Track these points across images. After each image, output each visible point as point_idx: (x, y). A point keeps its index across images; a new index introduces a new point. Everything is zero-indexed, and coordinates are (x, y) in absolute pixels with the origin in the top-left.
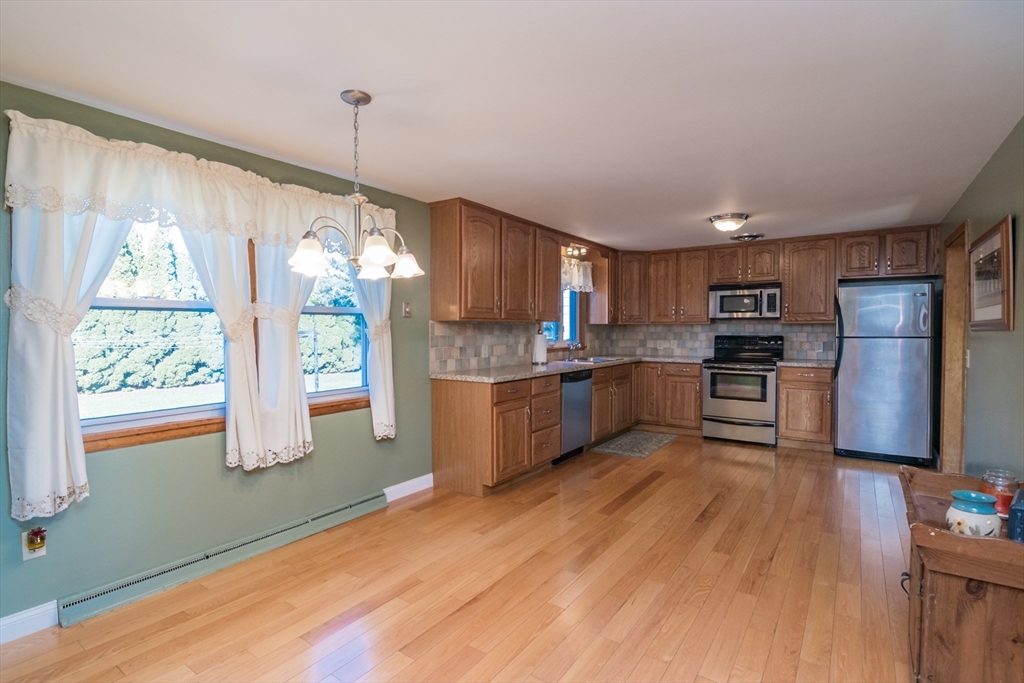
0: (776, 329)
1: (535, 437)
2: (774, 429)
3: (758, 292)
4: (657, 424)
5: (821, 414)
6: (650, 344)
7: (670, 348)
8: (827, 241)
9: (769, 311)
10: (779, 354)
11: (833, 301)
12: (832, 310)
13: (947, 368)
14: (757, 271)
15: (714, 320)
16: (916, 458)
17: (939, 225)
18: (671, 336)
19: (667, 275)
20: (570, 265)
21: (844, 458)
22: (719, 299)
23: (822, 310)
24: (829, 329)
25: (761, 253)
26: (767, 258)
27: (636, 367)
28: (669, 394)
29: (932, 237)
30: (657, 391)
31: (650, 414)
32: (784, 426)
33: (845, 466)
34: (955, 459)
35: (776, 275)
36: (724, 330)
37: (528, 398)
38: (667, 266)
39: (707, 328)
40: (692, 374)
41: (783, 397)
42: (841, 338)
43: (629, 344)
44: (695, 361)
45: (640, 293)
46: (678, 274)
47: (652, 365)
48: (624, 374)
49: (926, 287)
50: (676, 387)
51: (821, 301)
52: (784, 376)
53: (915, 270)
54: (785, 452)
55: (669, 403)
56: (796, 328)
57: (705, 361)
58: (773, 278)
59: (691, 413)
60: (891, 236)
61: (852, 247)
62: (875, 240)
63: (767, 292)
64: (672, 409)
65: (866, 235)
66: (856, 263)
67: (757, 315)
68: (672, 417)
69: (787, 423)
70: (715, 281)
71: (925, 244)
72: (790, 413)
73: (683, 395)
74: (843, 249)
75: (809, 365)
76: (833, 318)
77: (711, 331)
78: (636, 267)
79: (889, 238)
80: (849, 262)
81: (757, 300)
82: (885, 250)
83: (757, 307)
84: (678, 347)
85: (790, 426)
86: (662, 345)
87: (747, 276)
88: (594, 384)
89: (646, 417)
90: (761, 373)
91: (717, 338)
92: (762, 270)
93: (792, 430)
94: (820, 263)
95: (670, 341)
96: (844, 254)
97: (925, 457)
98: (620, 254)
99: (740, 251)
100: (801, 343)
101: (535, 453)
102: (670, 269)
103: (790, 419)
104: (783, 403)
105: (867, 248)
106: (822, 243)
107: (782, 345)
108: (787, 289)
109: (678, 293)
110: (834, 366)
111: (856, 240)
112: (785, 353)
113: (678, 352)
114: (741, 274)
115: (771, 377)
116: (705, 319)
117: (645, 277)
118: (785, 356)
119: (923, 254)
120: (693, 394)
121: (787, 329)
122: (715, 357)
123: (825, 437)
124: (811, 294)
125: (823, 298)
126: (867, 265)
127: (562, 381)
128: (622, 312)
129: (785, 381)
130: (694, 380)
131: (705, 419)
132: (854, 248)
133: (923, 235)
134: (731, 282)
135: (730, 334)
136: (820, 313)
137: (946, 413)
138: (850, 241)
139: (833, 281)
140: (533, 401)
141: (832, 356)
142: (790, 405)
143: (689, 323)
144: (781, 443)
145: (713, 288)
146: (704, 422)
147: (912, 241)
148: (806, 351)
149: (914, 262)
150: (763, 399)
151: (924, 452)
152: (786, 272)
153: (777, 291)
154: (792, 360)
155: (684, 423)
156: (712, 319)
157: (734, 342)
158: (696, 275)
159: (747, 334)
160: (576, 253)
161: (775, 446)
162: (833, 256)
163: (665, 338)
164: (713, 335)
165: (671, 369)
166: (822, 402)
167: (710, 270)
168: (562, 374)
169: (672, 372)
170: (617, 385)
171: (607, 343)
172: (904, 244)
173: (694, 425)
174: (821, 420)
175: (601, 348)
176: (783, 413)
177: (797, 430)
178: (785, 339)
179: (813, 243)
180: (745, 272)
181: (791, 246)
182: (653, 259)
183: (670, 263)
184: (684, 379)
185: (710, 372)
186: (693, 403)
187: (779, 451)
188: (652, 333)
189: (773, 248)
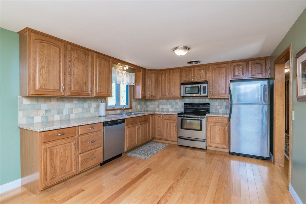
0: (206, 101)
1: (81, 157)
2: (205, 142)
3: (199, 85)
4: (161, 139)
5: (224, 137)
6: (161, 106)
7: (168, 108)
8: (225, 64)
9: (203, 93)
10: (208, 111)
11: (228, 89)
12: (228, 92)
13: (276, 118)
14: (199, 77)
15: (183, 97)
16: (263, 157)
17: (270, 57)
18: (168, 103)
19: (165, 79)
20: (123, 73)
21: (233, 156)
22: (184, 88)
23: (224, 93)
24: (227, 101)
25: (200, 70)
26: (203, 72)
27: (152, 116)
28: (165, 127)
29: (267, 61)
30: (161, 126)
31: (158, 135)
32: (209, 141)
33: (234, 159)
34: (280, 158)
35: (206, 78)
36: (188, 101)
37: (76, 137)
38: (165, 75)
39: (181, 100)
40: (174, 119)
41: (209, 129)
42: (231, 104)
43: (153, 106)
44: (175, 114)
45: (155, 87)
46: (170, 79)
47: (159, 115)
48: (145, 119)
49: (266, 82)
50: (168, 124)
51: (223, 89)
52: (209, 120)
53: (260, 76)
54: (210, 152)
55: (165, 131)
56: (214, 101)
57: (179, 114)
58: (205, 80)
59: (173, 135)
60: (251, 61)
61: (235, 66)
62: (244, 63)
63: (202, 85)
64: (166, 133)
65: (240, 62)
66: (237, 73)
67: (198, 95)
68: (166, 137)
69: (210, 140)
70: (183, 81)
71: (264, 65)
72: (212, 136)
73: (170, 128)
74: (232, 68)
75: (219, 116)
76: (228, 96)
77: (183, 101)
78: (153, 75)
79: (250, 63)
80: (234, 73)
81: (199, 88)
82: (248, 68)
83: (199, 92)
84: (171, 108)
85: (212, 141)
86: (165, 107)
87: (195, 79)
88: (127, 125)
89: (157, 136)
90: (200, 119)
91: (185, 104)
92: (201, 77)
93: (212, 143)
94: (223, 73)
95: (168, 105)
96: (232, 69)
97: (267, 157)
98: (147, 70)
99: (192, 69)
100: (216, 106)
101: (82, 164)
102: (166, 76)
103: (211, 138)
104: (209, 132)
105: (241, 67)
106: (224, 65)
107: (209, 107)
108: (210, 84)
109: (170, 86)
110: (228, 116)
111: (237, 64)
112: (210, 110)
113: (171, 110)
114: (193, 78)
115: (204, 120)
116: (180, 97)
117: (157, 80)
118: (210, 112)
119: (264, 69)
120: (174, 127)
121: (211, 101)
122: (184, 112)
123: (225, 146)
124: (220, 86)
125: (224, 88)
126: (241, 74)
127: (104, 126)
128: (148, 94)
129: (210, 122)
130: (174, 122)
131: (178, 138)
132: (236, 67)
133: (264, 61)
134: (189, 81)
135: (190, 103)
136: (223, 94)
137: (276, 138)
138: (234, 64)
139: (228, 81)
140: (80, 138)
141: (228, 111)
142: (212, 132)
143: (174, 98)
144: (208, 148)
145: (182, 84)
146: (179, 139)
147: (259, 63)
148: (218, 109)
149: (260, 73)
150: (201, 130)
151: (266, 154)
152: (210, 77)
153: (206, 85)
154: (213, 113)
155: (171, 139)
156: (182, 97)
157: (191, 106)
158: (176, 79)
159: (196, 103)
160: (125, 68)
161: (206, 150)
162: (228, 71)
163: (166, 104)
164: (183, 103)
165: (166, 117)
166: (224, 131)
167: (181, 76)
168: (103, 122)
169: (166, 118)
170: (140, 124)
171: (145, 106)
172: (256, 65)
173: (175, 140)
174: (224, 139)
175: (141, 108)
176: (209, 136)
177: (214, 143)
178: (210, 105)
179: (220, 65)
180: (194, 78)
181: (212, 66)
182: (160, 73)
183: (166, 74)
184: (171, 121)
185: (180, 118)
186: (174, 131)
187: (207, 151)
188: (161, 102)
189: (204, 67)
